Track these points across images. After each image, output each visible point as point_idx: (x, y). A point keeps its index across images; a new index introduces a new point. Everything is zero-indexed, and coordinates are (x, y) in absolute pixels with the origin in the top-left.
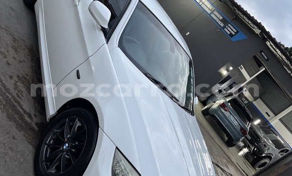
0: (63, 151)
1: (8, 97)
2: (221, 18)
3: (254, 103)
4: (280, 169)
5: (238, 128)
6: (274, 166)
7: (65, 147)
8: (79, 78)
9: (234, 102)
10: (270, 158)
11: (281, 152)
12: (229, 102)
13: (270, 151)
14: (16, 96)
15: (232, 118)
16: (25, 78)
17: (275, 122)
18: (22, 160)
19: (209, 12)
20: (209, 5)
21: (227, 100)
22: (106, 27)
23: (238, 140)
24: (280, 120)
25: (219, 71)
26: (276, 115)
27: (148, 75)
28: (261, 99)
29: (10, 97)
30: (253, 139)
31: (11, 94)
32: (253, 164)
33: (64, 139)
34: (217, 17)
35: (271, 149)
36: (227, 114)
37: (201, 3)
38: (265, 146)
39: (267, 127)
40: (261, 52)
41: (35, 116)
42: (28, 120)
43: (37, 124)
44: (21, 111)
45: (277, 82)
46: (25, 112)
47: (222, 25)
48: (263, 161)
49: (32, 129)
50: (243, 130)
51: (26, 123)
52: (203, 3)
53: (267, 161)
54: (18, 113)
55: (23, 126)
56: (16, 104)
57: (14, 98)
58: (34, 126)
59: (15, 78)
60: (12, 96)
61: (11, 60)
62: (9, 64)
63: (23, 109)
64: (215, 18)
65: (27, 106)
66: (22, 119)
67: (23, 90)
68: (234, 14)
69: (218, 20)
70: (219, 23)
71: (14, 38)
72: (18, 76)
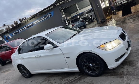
0: (92, 66)
1: (69, 83)
2: (44, 18)
3: (72, 16)
4: (97, 13)
5: (81, 22)
6: (96, 15)
7: (91, 65)
8: (69, 58)
9: (72, 22)
10: (92, 16)
11: (91, 12)
12: (72, 23)
13: (90, 15)
14: (68, 81)
15: (78, 24)
16: (61, 78)
17: (80, 12)
18: (92, 80)
19: (40, 21)
20: (38, 21)
21: (71, 24)
22: (53, 46)
24: (80, 10)
26: (78, 11)
27: (71, 38)
28: (71, 14)
29: (69, 82)
30: (85, 19)
31: (67, 82)
32: (93, 22)
33: (88, 65)
34: (43, 19)
35: (89, 15)
36: (76, 25)
37: (36, 23)
38: (88, 16)
39: (82, 14)
40: (59, 8)
41: (76, 76)
42: (77, 78)
43: (79, 76)
44: (74, 80)
45: (68, 7)
46: (74, 79)
47: (46, 18)
48: (92, 18)
49: (81, 77)
50: (82, 21)
51: (78, 79)
53: (92, 17)
54: (75, 80)
55: (80, 79)
56: (71, 81)
57: (69, 81)
58: (79, 77)
59: (61, 81)
60: (68, 82)
61: (54, 82)
62: (55, 82)
63: (73, 79)
64: (43, 20)
65: (72, 78)
66: (77, 79)
67: (66, 79)
68: (44, 13)
69: (44, 19)
70: (45, 19)
71: (44, 81)
72: (60, 80)
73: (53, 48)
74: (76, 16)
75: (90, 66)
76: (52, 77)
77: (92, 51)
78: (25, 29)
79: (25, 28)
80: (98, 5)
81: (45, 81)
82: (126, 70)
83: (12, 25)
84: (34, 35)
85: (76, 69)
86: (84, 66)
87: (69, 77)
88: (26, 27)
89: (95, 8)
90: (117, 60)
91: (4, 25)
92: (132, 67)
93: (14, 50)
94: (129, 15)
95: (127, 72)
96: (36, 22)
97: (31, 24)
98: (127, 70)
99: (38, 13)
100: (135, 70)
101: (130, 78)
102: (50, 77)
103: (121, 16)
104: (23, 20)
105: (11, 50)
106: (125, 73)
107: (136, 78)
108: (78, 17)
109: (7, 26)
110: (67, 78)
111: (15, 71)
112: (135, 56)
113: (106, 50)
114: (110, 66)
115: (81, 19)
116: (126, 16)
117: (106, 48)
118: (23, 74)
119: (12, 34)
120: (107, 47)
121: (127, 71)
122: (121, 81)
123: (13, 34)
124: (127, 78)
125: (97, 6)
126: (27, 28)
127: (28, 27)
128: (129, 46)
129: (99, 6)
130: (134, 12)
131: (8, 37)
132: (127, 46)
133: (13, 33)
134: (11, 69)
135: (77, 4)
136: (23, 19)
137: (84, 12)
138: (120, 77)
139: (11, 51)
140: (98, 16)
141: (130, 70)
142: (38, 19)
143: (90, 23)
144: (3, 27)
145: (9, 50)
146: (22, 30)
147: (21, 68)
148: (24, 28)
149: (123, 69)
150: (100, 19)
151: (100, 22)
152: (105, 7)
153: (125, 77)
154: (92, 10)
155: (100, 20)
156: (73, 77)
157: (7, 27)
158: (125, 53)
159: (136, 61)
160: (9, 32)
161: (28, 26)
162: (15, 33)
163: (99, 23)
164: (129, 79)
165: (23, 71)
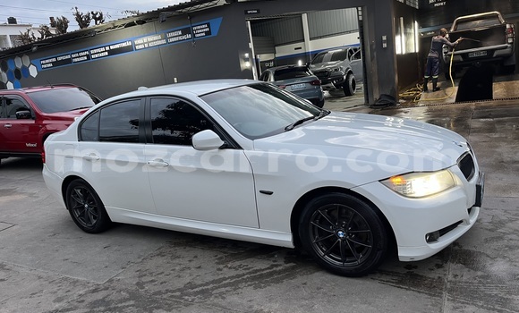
0: (343, 240)
1: (248, 278)
2: (180, 33)
3: (277, 56)
4: (373, 68)
5: (309, 86)
7: (341, 236)
8: (271, 193)
9: (278, 75)
10: (350, 72)
11: (349, 57)
12: (275, 80)
13: (345, 69)
14: (248, 271)
15: (296, 87)
16: (221, 258)
17: (311, 46)
19: (164, 42)
20: (155, 38)
22: (223, 143)
23: (321, 94)
24: (311, 39)
25: (242, 69)
26: (304, 41)
28: (277, 45)
30: (324, 76)
31: (244, 275)
32: (348, 94)
33: (331, 234)
34: (175, 36)
35: (343, 66)
36: (288, 89)
37: (146, 45)
38: (336, 70)
39: (317, 57)
40: (246, 13)
41: (275, 261)
42: (280, 268)
44: (268, 271)
46: (268, 268)
47: (190, 36)
48: (351, 82)
49: (293, 268)
50: (313, 83)
51: (284, 271)
52: (148, 43)
53: (352, 77)
54: (271, 274)
55: (289, 274)
56: (258, 273)
57: (250, 273)
58: (288, 265)
59: (221, 266)
60: (247, 274)
61: (193, 264)
62: (199, 267)
63: (266, 269)
64: (175, 39)
65: (261, 265)
66: (280, 272)
67: (238, 263)
68: (184, 16)
69: (180, 38)
70: (184, 37)
71: (158, 255)
72: (217, 263)
73: (222, 148)
74: (294, 58)
75: (336, 236)
76: (188, 248)
77: (361, 189)
78: (97, 56)
79: (99, 52)
80: (384, 38)
81: (161, 255)
82: (450, 277)
83: (45, 30)
84: (149, 86)
85: (285, 238)
86: (316, 233)
87: (252, 259)
88: (103, 49)
89: (371, 46)
90: (432, 238)
91: (12, 21)
92: (472, 271)
93: (44, 122)
94: (483, 103)
95: (455, 283)
96: (146, 40)
97: (124, 45)
98: (456, 276)
99: (164, 10)
100: (480, 282)
101: (463, 303)
102: (176, 245)
103: (454, 100)
104: (89, 19)
105: (33, 119)
106: (448, 286)
107: (482, 306)
108: (300, 63)
109: (21, 26)
110: (244, 263)
111: (37, 200)
112: (486, 241)
113: (404, 195)
114: (406, 252)
115: (310, 74)
116: (473, 105)
117: (408, 191)
118: (77, 214)
119: (43, 62)
120: (411, 187)
121: (454, 279)
122: (433, 305)
123: (47, 63)
124: (454, 300)
125: (382, 42)
126: (107, 53)
127: (112, 52)
128: (478, 203)
129: (385, 45)
130: (501, 96)
131: (26, 70)
132: (473, 201)
133: (47, 61)
134: (19, 188)
135: (305, 17)
136: (91, 15)
137: (323, 52)
138: (430, 295)
139: (33, 122)
140: (375, 79)
141: (464, 279)
142: (156, 34)
143: (339, 97)
144: (5, 25)
145: (28, 117)
146: (86, 58)
147: (75, 193)
148: (95, 51)
149: (440, 270)
150: (377, 90)
151: (377, 101)
152: (404, 53)
153: (446, 295)
154: (355, 50)
155: (377, 96)
156: (266, 262)
157: (24, 31)
158: (460, 222)
159: (488, 256)
160: (35, 52)
161: (112, 47)
162: (54, 60)
163: (371, 102)
164: (460, 304)
165: (79, 204)
